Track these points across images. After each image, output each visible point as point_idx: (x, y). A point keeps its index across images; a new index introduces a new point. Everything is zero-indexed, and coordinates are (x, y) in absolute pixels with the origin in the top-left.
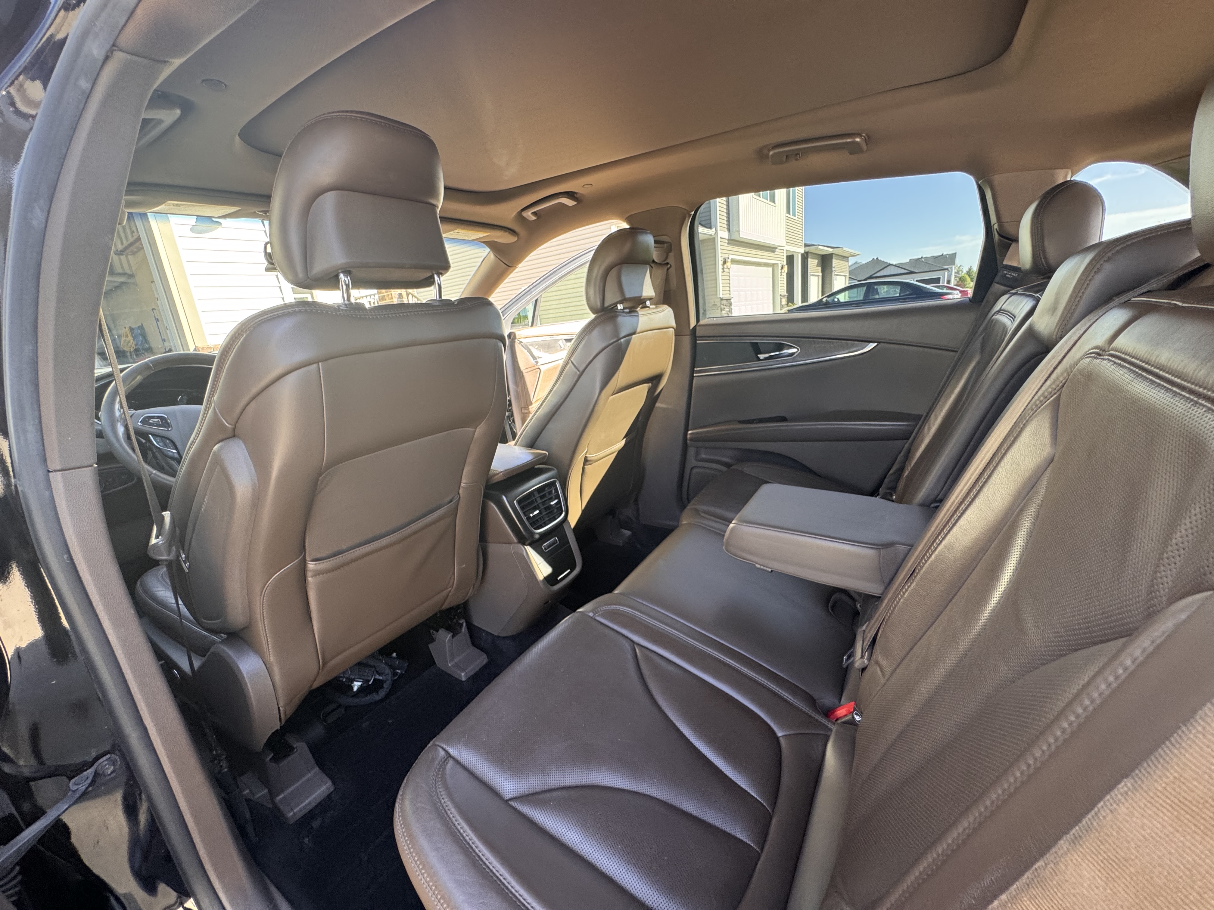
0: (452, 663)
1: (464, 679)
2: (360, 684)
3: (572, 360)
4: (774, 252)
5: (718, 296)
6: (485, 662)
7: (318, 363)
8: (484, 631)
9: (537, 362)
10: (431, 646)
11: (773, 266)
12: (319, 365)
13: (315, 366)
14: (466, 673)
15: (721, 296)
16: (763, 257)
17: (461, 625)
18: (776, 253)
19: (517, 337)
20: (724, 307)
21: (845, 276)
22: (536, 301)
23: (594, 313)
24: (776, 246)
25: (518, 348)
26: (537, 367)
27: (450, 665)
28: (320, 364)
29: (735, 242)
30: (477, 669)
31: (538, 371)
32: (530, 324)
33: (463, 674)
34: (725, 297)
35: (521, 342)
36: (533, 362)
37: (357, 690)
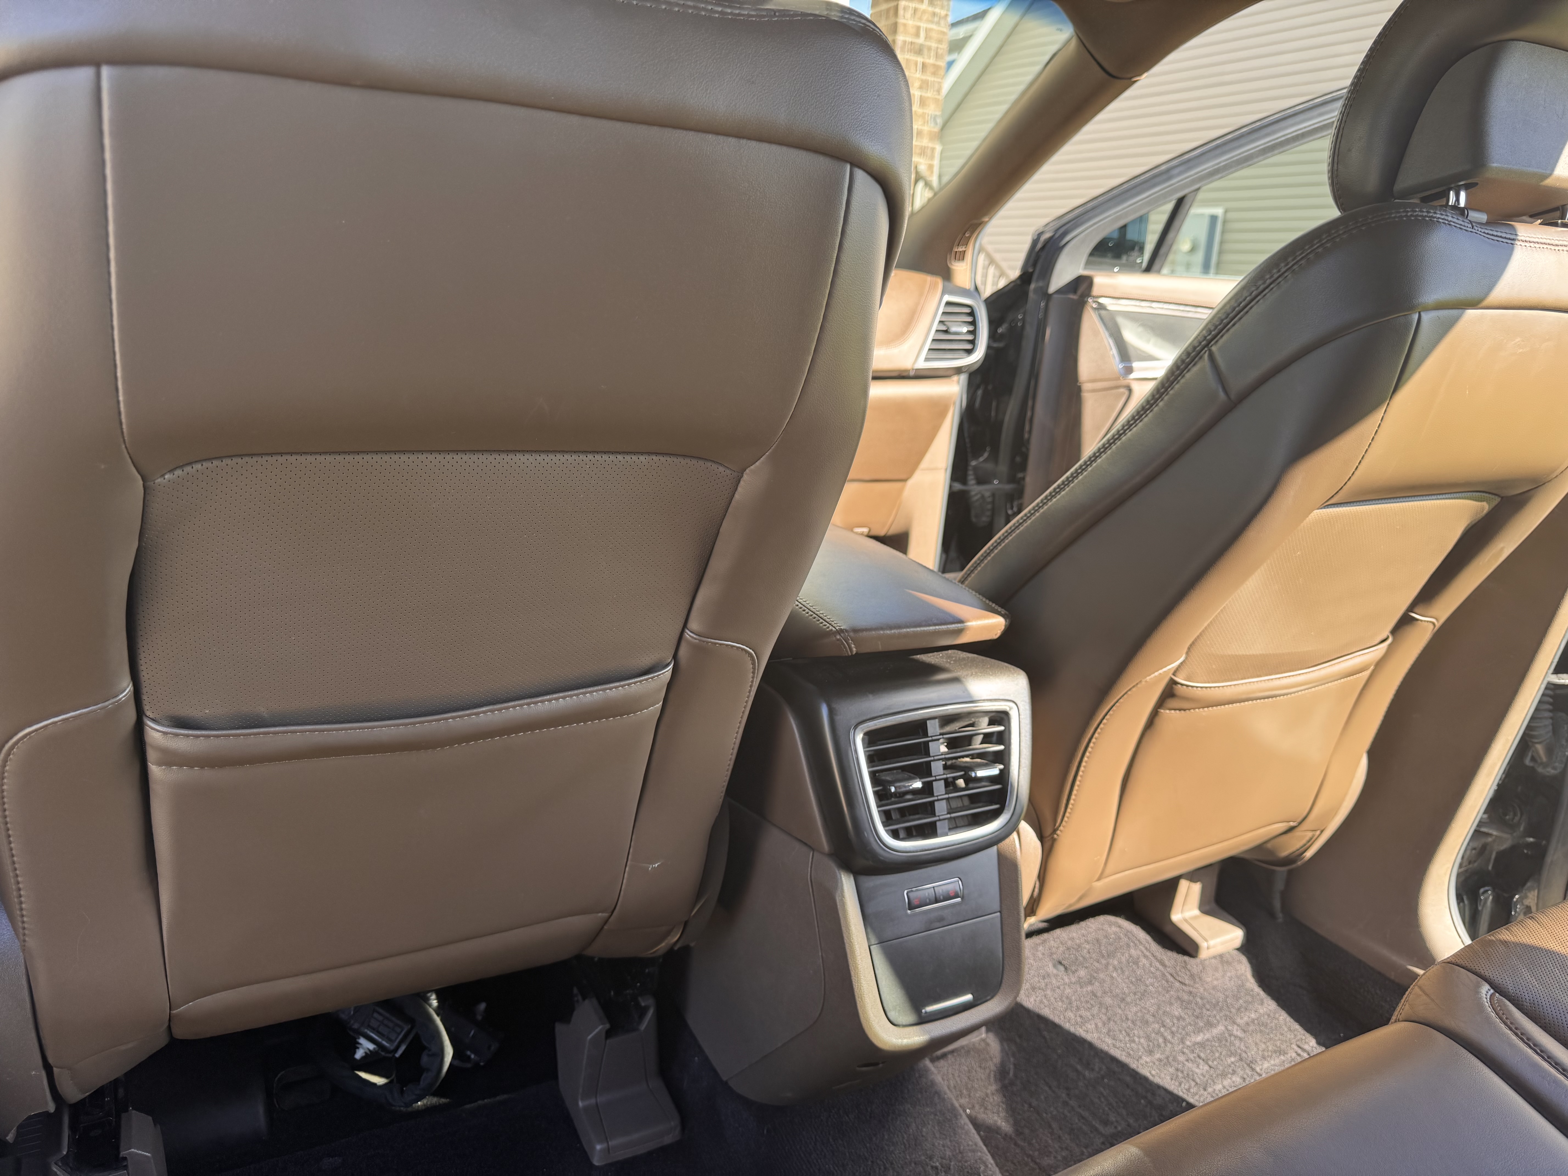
0: (587, 1103)
1: (596, 1162)
2: (371, 1046)
3: (1214, 349)
6: (668, 1140)
7: (96, 63)
8: (701, 1051)
9: (1129, 370)
10: (559, 1028)
12: (98, 76)
13: (83, 75)
14: (608, 1150)
17: (643, 1012)
19: (1095, 291)
22: (1180, 202)
23: (1340, 204)
25: (1090, 323)
26: (1123, 382)
27: (581, 1104)
28: (105, 71)
30: (641, 1150)
31: (1123, 394)
32: (1144, 265)
33: (598, 1147)
35: (1101, 307)
36: (1117, 365)
37: (363, 1058)
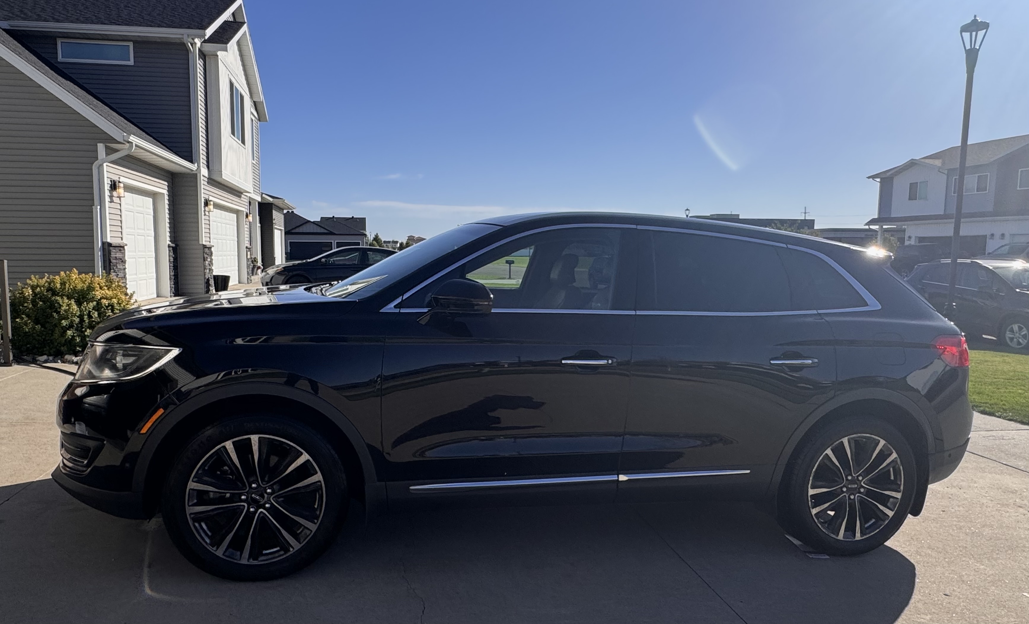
4: (240, 197)
5: (200, 243)
11: (237, 212)
15: (204, 243)
16: (233, 202)
18: (242, 199)
20: (207, 256)
21: (281, 230)
24: (242, 191)
29: (213, 182)
34: (207, 244)
